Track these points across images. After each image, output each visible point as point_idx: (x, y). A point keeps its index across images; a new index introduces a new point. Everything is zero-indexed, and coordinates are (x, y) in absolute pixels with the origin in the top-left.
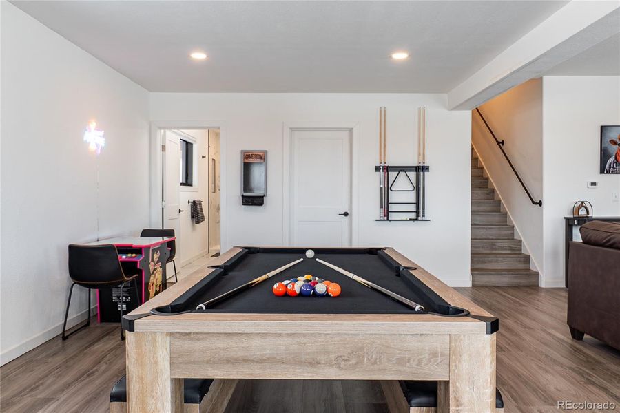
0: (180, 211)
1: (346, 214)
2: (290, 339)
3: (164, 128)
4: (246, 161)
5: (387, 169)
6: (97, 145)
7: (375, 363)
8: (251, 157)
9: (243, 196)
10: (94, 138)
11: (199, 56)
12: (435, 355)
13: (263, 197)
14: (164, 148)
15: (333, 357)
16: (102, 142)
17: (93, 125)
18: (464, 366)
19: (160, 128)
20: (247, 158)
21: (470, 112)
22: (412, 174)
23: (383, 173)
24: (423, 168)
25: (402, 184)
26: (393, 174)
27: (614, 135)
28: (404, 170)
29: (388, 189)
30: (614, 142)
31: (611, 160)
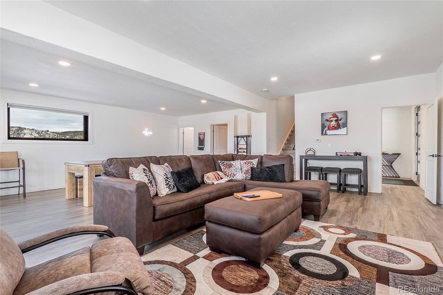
4: (199, 136)
5: (238, 137)
9: (198, 147)
10: (147, 133)
13: (204, 147)
14: (183, 133)
17: (147, 129)
21: (265, 113)
22: (245, 139)
23: (236, 139)
24: (249, 136)
25: (242, 142)
26: (239, 139)
27: (328, 117)
28: (243, 137)
29: (238, 144)
30: (327, 120)
31: (326, 129)
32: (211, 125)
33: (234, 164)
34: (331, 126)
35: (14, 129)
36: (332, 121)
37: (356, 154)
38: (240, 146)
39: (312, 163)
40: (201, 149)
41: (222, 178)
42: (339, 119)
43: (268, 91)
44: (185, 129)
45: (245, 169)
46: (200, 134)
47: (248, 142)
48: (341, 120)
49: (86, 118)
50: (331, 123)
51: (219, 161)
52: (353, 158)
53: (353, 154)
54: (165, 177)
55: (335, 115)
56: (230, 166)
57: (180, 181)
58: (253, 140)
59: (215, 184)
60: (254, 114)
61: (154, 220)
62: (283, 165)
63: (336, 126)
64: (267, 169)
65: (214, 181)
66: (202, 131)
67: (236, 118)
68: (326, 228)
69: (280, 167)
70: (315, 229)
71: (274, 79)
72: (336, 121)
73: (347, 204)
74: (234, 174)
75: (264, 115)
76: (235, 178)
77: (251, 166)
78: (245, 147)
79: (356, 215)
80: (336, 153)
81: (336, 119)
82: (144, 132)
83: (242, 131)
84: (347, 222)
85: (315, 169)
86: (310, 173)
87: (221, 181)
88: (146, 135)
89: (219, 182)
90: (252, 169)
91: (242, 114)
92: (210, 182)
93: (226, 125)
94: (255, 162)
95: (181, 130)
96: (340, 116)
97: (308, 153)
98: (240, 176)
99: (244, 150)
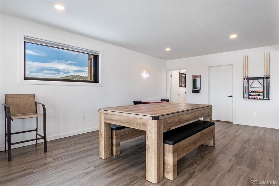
0: (179, 95)
1: (231, 96)
2: (119, 117)
3: (171, 70)
4: (194, 79)
5: (248, 79)
6: (146, 77)
7: (132, 124)
8: (195, 77)
9: (192, 90)
10: (145, 75)
11: (168, 49)
12: (143, 124)
13: (199, 90)
14: (171, 76)
15: (126, 121)
16: (148, 76)
17: (145, 72)
18: (149, 128)
19: (170, 70)
20: (194, 78)
22: (261, 81)
23: (246, 81)
24: (267, 78)
25: (256, 85)
26: (251, 81)
28: (257, 79)
29: (249, 86)
40: (196, 91)
82: (142, 75)
83: (256, 73)
88: (144, 78)
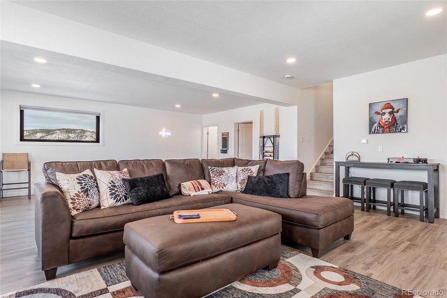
4: (223, 137)
5: (264, 137)
10: (164, 133)
13: (227, 150)
14: (208, 134)
16: (169, 134)
17: (164, 130)
19: (206, 127)
21: (296, 107)
22: (272, 139)
23: (262, 139)
24: (276, 136)
25: (269, 144)
26: (265, 139)
27: (378, 108)
28: (269, 137)
29: (264, 146)
30: (377, 113)
31: (376, 125)
32: (235, 123)
33: (226, 171)
34: (383, 121)
35: (78, 131)
36: (384, 113)
37: (418, 161)
38: (266, 149)
39: (355, 172)
40: (224, 152)
41: (203, 189)
42: (395, 110)
43: (292, 78)
44: (210, 128)
45: (241, 178)
46: (223, 134)
47: (276, 144)
48: (397, 112)
49: (98, 118)
50: (384, 117)
51: (209, 167)
52: (412, 167)
53: (412, 161)
54: (110, 185)
55: (388, 106)
56: (221, 173)
57: (132, 191)
58: (281, 141)
59: (192, 195)
60: (282, 109)
61: (71, 237)
62: (288, 174)
63: (390, 120)
64: (266, 179)
65: (190, 193)
66: (225, 131)
67: (262, 113)
68: (318, 270)
69: (282, 177)
70: (300, 270)
71: (291, 60)
72: (390, 113)
73: (389, 235)
74: (224, 184)
75: (294, 110)
76: (225, 189)
77: (249, 174)
78: (271, 149)
79: (390, 252)
80: (388, 159)
81: (391, 110)
82: (160, 133)
83: (269, 131)
84: (364, 263)
85: (357, 181)
86: (352, 186)
87: (201, 193)
88: (163, 136)
89: (198, 193)
90: (249, 177)
91: (269, 110)
92: (187, 193)
93: (251, 123)
94: (255, 169)
95: (205, 130)
96: (396, 106)
97: (351, 158)
98: (232, 187)
99: (270, 154)
